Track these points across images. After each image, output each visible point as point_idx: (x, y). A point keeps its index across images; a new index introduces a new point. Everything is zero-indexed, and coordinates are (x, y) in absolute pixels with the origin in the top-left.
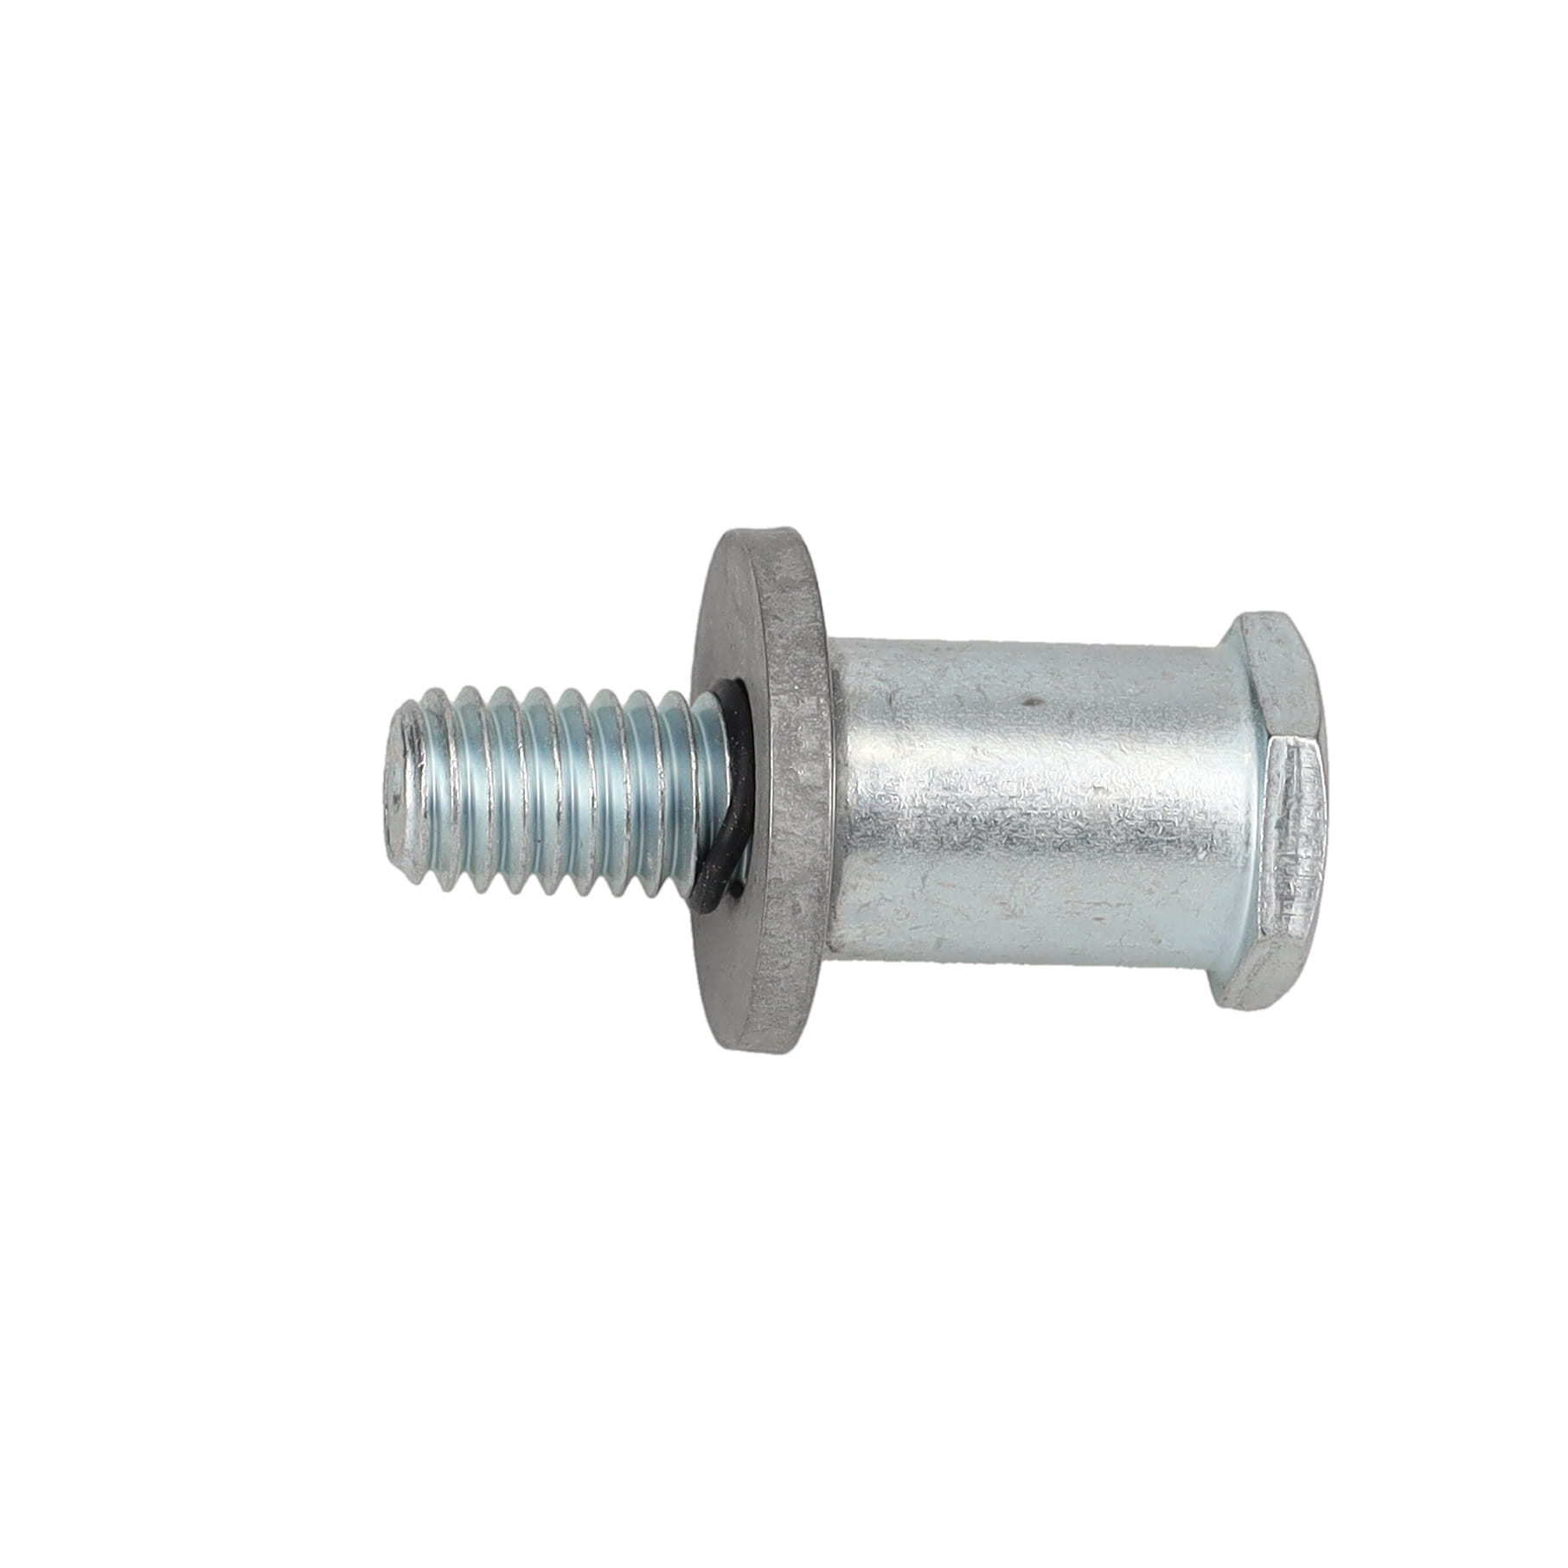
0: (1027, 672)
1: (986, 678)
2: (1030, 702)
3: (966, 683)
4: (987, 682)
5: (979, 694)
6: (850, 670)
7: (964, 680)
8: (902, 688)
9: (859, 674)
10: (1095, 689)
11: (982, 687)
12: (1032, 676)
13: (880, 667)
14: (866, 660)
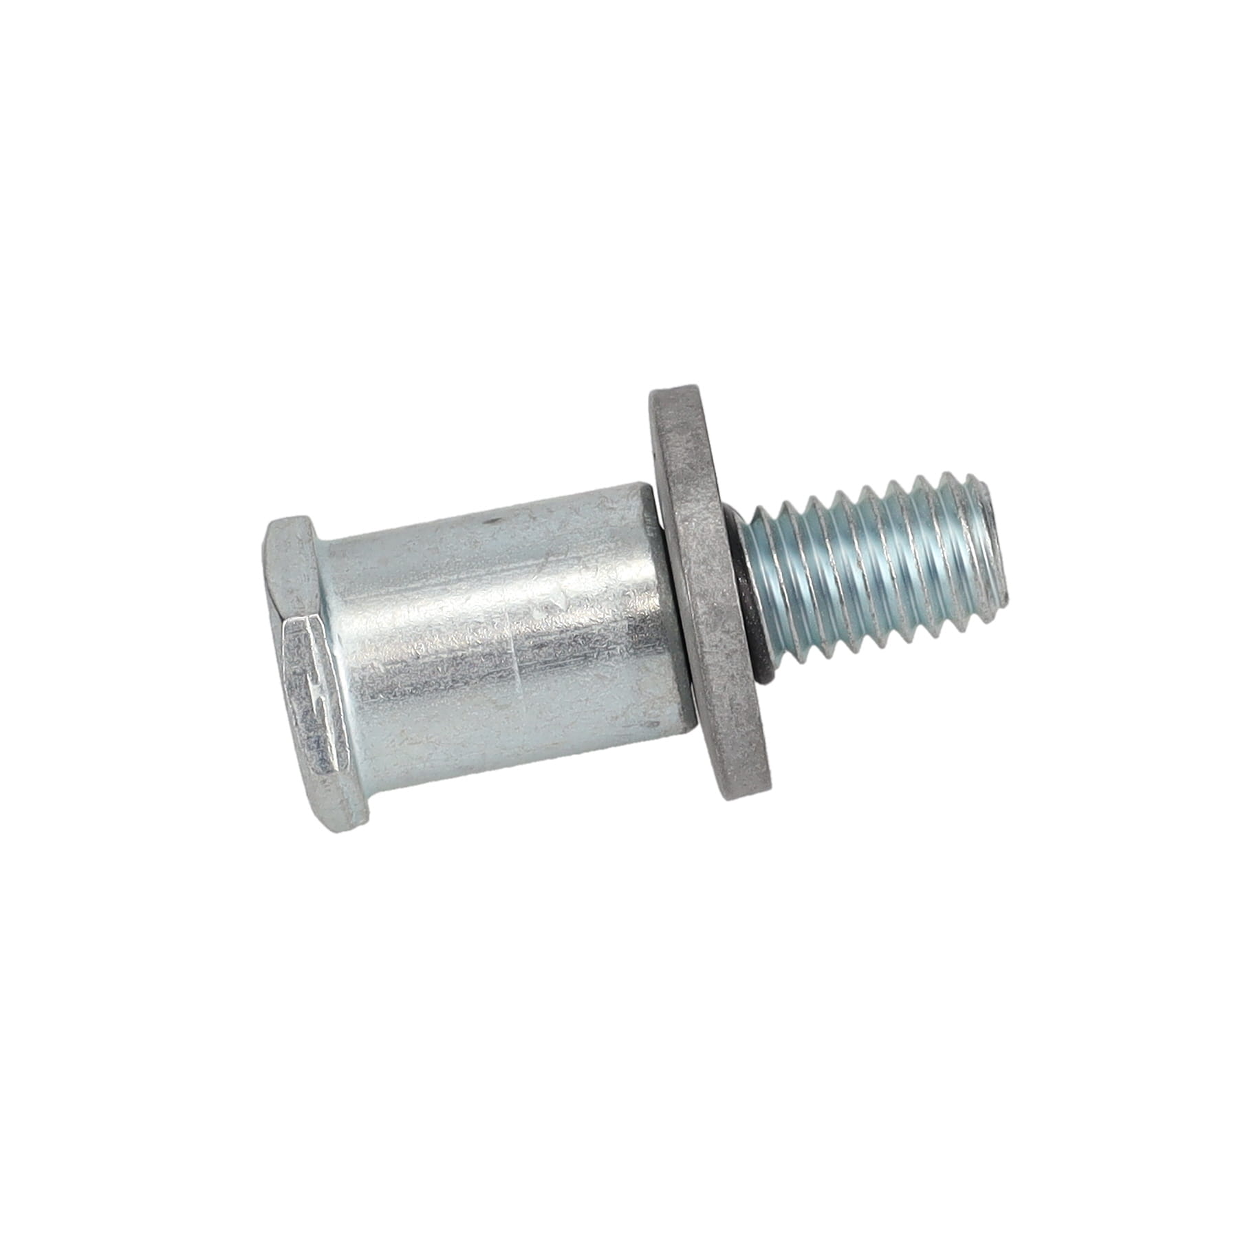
0: (495, 539)
1: (528, 528)
2: (493, 521)
3: (544, 520)
4: (527, 524)
5: (534, 516)
6: (636, 510)
7: (546, 522)
8: (595, 507)
9: (630, 509)
10: (442, 539)
11: (532, 520)
12: (492, 536)
13: (612, 518)
14: (624, 523)
